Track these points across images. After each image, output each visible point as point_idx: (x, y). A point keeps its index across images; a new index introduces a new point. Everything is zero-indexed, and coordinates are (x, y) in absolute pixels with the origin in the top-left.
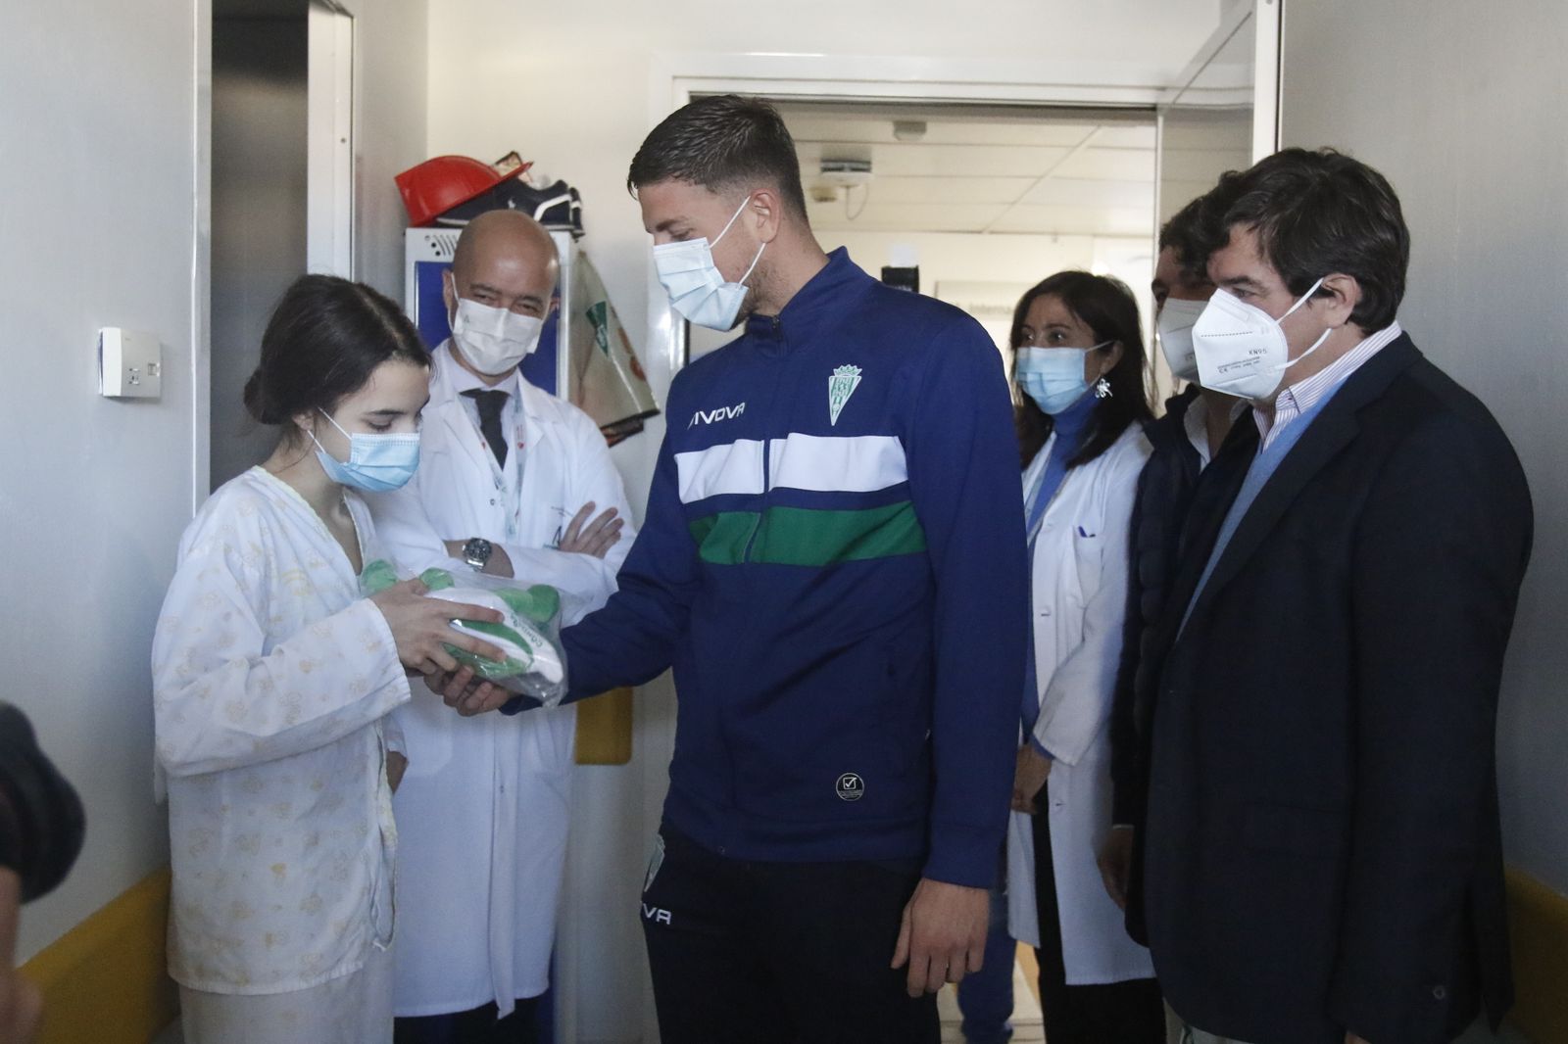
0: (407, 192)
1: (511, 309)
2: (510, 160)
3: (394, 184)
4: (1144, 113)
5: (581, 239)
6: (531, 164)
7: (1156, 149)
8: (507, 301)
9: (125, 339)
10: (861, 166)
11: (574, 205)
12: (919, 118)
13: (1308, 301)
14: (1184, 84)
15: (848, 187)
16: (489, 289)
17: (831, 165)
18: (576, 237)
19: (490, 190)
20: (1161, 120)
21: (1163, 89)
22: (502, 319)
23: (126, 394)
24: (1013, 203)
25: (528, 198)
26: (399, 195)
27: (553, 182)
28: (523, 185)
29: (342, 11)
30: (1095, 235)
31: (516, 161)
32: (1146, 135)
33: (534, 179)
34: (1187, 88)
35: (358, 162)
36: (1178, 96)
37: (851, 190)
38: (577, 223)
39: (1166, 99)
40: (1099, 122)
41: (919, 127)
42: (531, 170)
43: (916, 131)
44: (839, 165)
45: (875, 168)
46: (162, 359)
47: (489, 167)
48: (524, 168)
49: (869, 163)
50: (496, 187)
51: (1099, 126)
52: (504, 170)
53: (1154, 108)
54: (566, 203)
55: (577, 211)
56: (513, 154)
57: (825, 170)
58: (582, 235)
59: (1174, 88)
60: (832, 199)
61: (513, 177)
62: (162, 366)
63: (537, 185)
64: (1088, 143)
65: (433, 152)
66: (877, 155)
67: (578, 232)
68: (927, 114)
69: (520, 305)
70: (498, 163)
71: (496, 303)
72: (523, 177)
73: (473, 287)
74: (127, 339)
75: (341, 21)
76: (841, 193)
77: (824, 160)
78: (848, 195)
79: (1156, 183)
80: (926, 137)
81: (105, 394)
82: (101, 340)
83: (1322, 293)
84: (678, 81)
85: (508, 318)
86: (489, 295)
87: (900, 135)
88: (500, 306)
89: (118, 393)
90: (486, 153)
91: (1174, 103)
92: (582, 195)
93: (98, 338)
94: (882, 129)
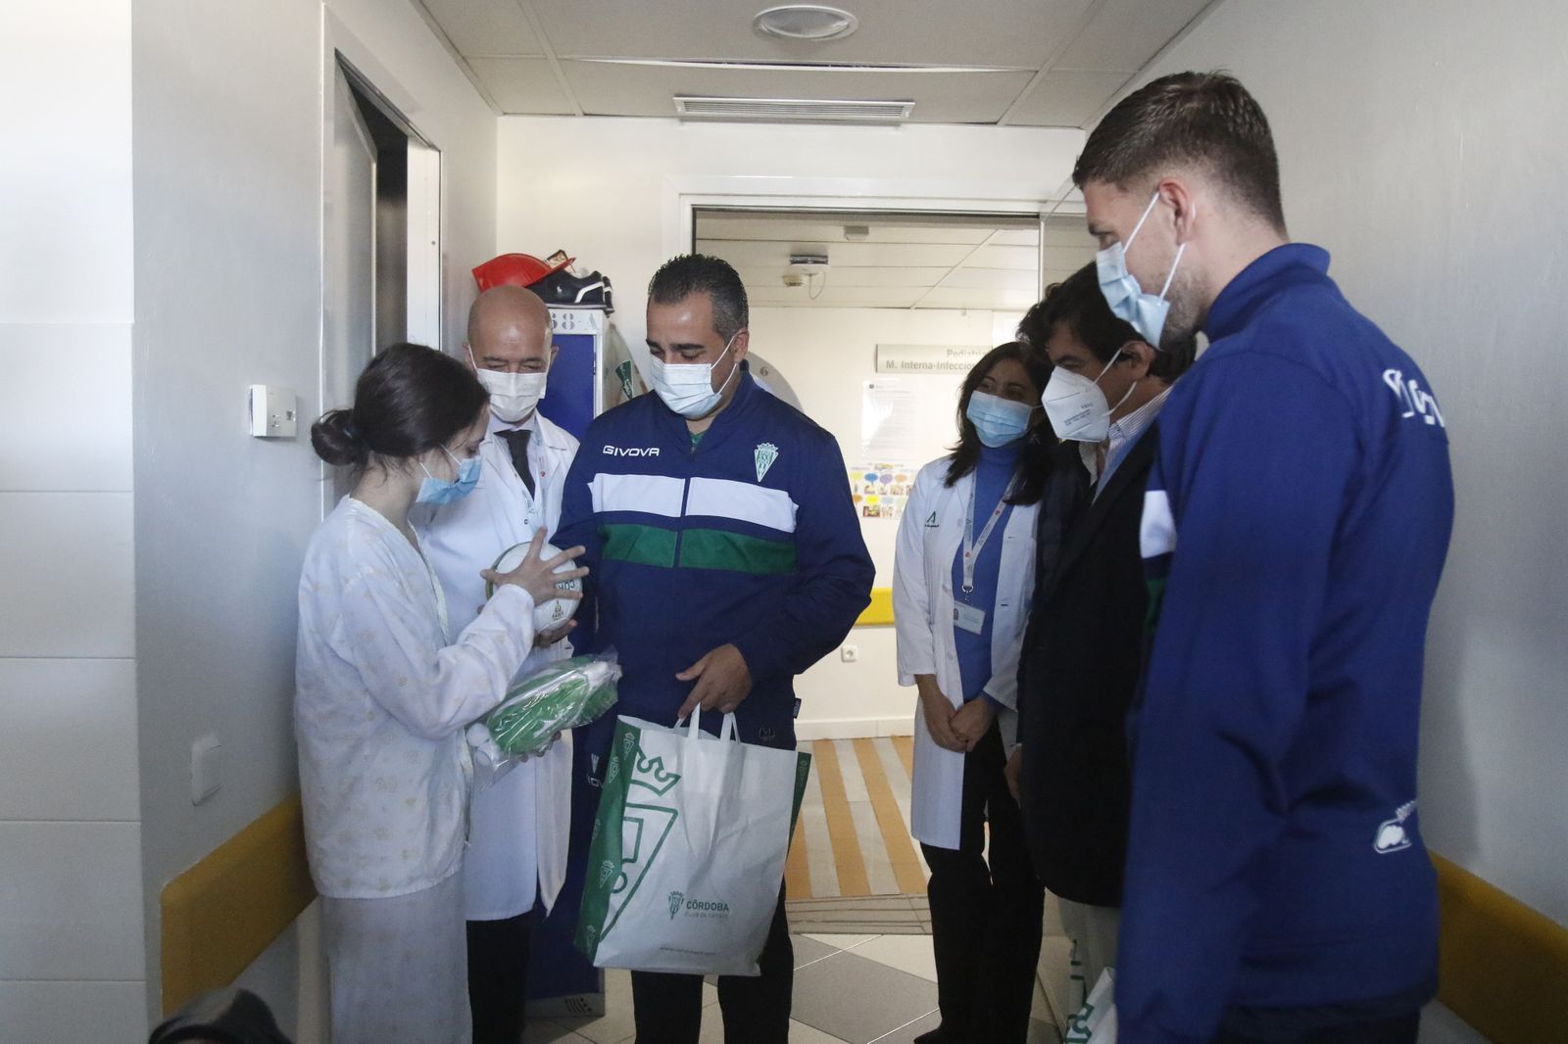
0: (481, 281)
1: (518, 372)
2: (558, 257)
3: (472, 276)
4: (1031, 219)
5: (611, 315)
6: (574, 259)
7: (1039, 245)
8: (514, 366)
9: (270, 394)
10: (821, 260)
11: (606, 290)
12: (865, 224)
13: (1114, 363)
14: (1059, 198)
15: (811, 275)
16: (498, 360)
17: (798, 259)
18: (607, 313)
19: (543, 279)
20: (1042, 224)
21: (1044, 202)
22: (513, 381)
23: (270, 435)
24: (934, 286)
25: (573, 284)
26: (475, 284)
27: (590, 273)
28: (568, 275)
29: (432, 146)
30: (994, 310)
31: (563, 257)
32: (1031, 236)
33: (576, 271)
34: (1062, 201)
35: (444, 258)
36: (1055, 209)
37: (813, 277)
38: (609, 303)
39: (1047, 209)
40: (998, 226)
41: (864, 231)
42: (574, 264)
43: (861, 233)
44: (803, 259)
45: (830, 260)
46: (297, 409)
47: (542, 262)
48: (569, 261)
49: (826, 257)
50: (548, 276)
51: (997, 230)
52: (554, 264)
53: (1037, 216)
54: (601, 288)
55: (608, 294)
56: (560, 252)
57: (793, 262)
58: (612, 312)
59: (1054, 201)
60: (799, 284)
61: (560, 269)
62: (297, 413)
63: (578, 275)
64: (989, 241)
65: (501, 251)
66: (832, 252)
67: (609, 309)
68: (870, 220)
69: (525, 366)
70: (549, 259)
71: (506, 368)
72: (568, 269)
73: (486, 359)
74: (272, 394)
75: (433, 155)
76: (805, 279)
77: (792, 256)
78: (811, 280)
79: (1039, 271)
80: (868, 238)
81: (255, 435)
82: (252, 394)
83: (1122, 358)
84: (683, 197)
85: (517, 378)
86: (499, 364)
87: (849, 236)
88: (509, 371)
89: (264, 434)
90: (541, 251)
91: (1052, 213)
92: (612, 282)
93: (249, 393)
94: (835, 232)
